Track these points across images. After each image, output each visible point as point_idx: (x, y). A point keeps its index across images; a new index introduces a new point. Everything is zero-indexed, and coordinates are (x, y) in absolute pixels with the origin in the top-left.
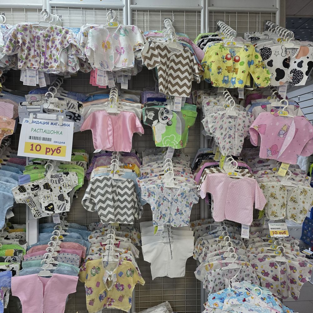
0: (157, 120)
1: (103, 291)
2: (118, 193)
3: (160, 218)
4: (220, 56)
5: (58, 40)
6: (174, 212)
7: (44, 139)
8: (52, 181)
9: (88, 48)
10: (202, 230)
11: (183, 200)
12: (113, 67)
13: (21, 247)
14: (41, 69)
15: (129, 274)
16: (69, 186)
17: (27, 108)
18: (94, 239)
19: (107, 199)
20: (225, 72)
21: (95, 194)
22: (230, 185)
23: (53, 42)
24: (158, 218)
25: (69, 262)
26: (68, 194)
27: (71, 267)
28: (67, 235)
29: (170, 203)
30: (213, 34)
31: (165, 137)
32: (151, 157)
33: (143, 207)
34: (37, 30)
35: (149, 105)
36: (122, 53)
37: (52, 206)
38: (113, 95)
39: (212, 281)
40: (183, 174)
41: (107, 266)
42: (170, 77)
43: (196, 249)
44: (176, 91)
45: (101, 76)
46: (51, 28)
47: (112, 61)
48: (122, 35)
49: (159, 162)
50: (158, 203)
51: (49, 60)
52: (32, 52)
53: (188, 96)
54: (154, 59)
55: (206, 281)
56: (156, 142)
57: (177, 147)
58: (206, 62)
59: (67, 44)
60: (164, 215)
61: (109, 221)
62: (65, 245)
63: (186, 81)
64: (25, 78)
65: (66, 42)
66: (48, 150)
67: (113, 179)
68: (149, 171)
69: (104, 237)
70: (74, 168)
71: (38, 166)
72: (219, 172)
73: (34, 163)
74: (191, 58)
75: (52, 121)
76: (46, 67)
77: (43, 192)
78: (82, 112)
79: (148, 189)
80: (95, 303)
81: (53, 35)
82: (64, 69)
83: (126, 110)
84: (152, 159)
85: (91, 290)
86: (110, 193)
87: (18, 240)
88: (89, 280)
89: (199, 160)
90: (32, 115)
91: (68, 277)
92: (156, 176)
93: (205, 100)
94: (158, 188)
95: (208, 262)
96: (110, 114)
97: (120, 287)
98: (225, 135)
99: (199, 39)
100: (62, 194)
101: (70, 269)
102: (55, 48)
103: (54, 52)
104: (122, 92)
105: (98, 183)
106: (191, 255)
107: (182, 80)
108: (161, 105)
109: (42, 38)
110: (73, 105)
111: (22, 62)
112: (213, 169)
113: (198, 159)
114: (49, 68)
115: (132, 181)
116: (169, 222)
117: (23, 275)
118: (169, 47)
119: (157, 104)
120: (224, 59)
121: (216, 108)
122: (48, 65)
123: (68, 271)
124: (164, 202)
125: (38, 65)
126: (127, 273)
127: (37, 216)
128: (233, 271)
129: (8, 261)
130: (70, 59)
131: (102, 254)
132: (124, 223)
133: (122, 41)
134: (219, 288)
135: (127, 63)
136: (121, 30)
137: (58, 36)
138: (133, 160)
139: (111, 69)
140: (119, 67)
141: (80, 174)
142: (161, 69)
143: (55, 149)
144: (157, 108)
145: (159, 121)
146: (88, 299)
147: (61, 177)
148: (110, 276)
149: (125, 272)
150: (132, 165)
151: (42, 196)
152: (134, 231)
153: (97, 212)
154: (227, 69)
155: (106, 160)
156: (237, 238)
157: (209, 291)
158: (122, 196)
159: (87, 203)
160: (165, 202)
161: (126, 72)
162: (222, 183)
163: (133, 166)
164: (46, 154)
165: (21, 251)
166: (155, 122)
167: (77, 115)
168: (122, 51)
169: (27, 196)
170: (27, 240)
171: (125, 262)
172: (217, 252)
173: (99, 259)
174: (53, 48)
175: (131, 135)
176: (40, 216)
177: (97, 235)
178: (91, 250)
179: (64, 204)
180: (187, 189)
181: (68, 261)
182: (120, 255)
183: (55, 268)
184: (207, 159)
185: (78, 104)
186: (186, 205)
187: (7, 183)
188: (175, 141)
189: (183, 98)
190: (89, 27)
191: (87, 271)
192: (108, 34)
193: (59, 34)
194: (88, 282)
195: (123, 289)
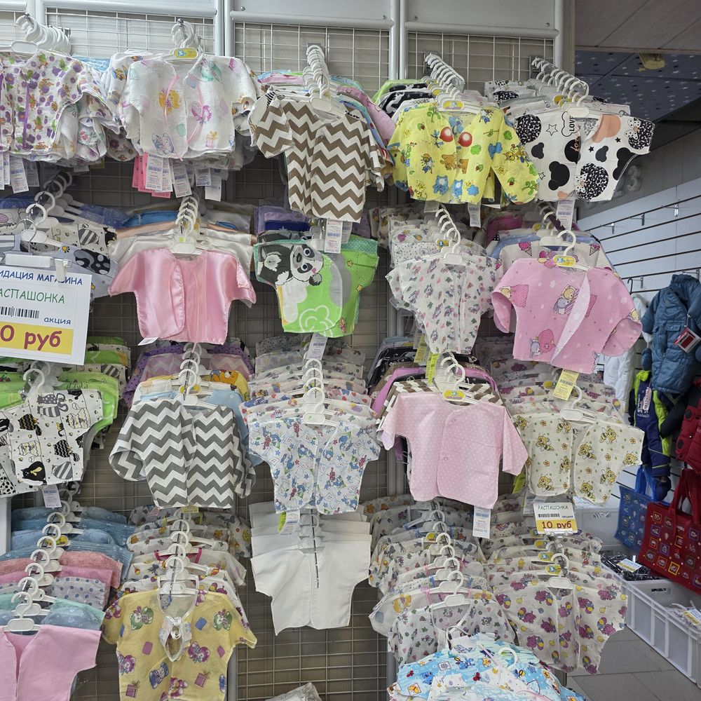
0: (287, 273)
1: (160, 663)
2: (195, 439)
3: (292, 495)
4: (428, 132)
5: (55, 85)
6: (323, 479)
7: (21, 313)
9: (125, 105)
10: (389, 520)
11: (344, 453)
12: (186, 151)
14: (16, 151)
15: (219, 623)
16: (80, 422)
18: (141, 544)
19: (171, 451)
20: (439, 168)
21: (141, 440)
22: (448, 419)
23: (45, 90)
24: (286, 495)
25: (80, 598)
26: (79, 440)
27: (85, 610)
28: (77, 535)
29: (315, 459)
30: (416, 82)
31: (305, 312)
32: (274, 356)
34: (7, 62)
35: (269, 238)
36: (206, 119)
37: (39, 469)
38: (186, 213)
39: (407, 634)
40: (345, 395)
41: (169, 604)
42: (317, 177)
43: (375, 563)
44: (330, 207)
45: (155, 169)
46: (41, 57)
47: (182, 136)
48: (206, 77)
49: (293, 366)
50: (286, 460)
51: (34, 131)
53: (356, 219)
54: (279, 134)
55: (395, 635)
56: (285, 321)
57: (332, 334)
58: (398, 144)
59: (78, 95)
60: (302, 488)
61: (173, 501)
62: (72, 557)
63: (351, 186)
65: (74, 91)
66: (29, 339)
67: (185, 406)
68: (269, 388)
69: (163, 540)
70: (94, 381)
71: (9, 375)
72: (425, 390)
73: (1, 369)
74: (364, 135)
75: (41, 272)
76: (28, 147)
77: (19, 436)
78: (113, 251)
79: (264, 429)
80: (139, 691)
81: (44, 74)
82: (69, 153)
83: (216, 247)
84: (278, 360)
85: (132, 661)
86: (177, 439)
88: (127, 639)
89: (383, 362)
91: (76, 633)
92: (284, 398)
93: (396, 228)
94: (288, 427)
95: (401, 592)
96: (178, 256)
97: (198, 653)
98: (438, 308)
99: (385, 92)
100: (65, 441)
101: (82, 614)
102: (48, 104)
103: (47, 111)
104: (208, 209)
105: (148, 416)
106: (364, 576)
107: (342, 183)
108: (296, 238)
109: (18, 79)
110: (92, 235)
112: (412, 382)
113: (380, 361)
114: (35, 150)
115: (228, 410)
116: (312, 502)
118: (314, 109)
119: (288, 236)
120: (436, 137)
121: (418, 248)
122: (33, 142)
123: (77, 618)
124: (300, 457)
125: (8, 142)
126: (215, 621)
127: (5, 491)
128: (455, 612)
130: (84, 130)
131: (159, 579)
132: (210, 506)
133: (207, 91)
134: (423, 651)
135: (216, 142)
136: (203, 67)
137: (56, 75)
138: (235, 362)
139: (181, 154)
140: (199, 150)
141: (109, 393)
142: (294, 156)
143: (47, 336)
144: (286, 244)
145: (291, 275)
146: (124, 682)
147: (63, 400)
148: (176, 628)
149: (210, 619)
150: (230, 373)
151: (15, 446)
152: (236, 525)
153: (145, 482)
154: (443, 160)
155: (171, 362)
156: (466, 538)
157: (401, 659)
158: (205, 444)
159: (123, 462)
160: (304, 457)
161: (216, 163)
162: (432, 414)
163: (234, 377)
164: (26, 347)
166: (283, 277)
167: (100, 259)
168: (206, 114)
171: (211, 596)
172: (422, 569)
173: (151, 589)
174: (45, 103)
175: (226, 306)
176: (11, 491)
177: (148, 533)
178: (132, 570)
179: (68, 463)
180: (354, 427)
181: (77, 596)
182: (200, 579)
183: (45, 612)
184: (400, 361)
185: (104, 233)
186: (351, 464)
188: (328, 320)
189: (345, 223)
190: (128, 58)
191: (122, 619)
192: (173, 75)
193: (59, 70)
194: (123, 642)
195: (206, 658)
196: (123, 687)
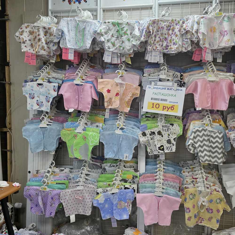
1: (197, 211)
2: (211, 141)
5: (177, 29)
7: (162, 100)
8: (163, 129)
9: (200, 33)
12: (217, 46)
13: (136, 174)
14: (162, 50)
15: (218, 202)
16: (174, 134)
17: (149, 78)
18: (187, 173)
19: (204, 145)
21: (196, 140)
23: (173, 30)
25: (171, 188)
26: (174, 139)
28: (165, 168)
32: (234, 115)
33: (227, 152)
34: (162, 23)
36: (225, 35)
37: (162, 147)
41: (201, 193)
46: (172, 20)
47: (217, 41)
48: (226, 21)
51: (169, 44)
52: (157, 39)
59: (184, 31)
61: (205, 161)
62: (166, 175)
64: (150, 57)
65: (182, 30)
66: (164, 108)
67: (208, 130)
69: (194, 173)
70: (175, 121)
71: (149, 119)
73: (146, 117)
75: (168, 87)
76: (167, 49)
77: (157, 137)
78: (186, 80)
80: (191, 220)
81: (173, 26)
82: (180, 49)
83: (222, 78)
85: (189, 210)
86: (206, 141)
87: (133, 169)
88: (188, 202)
90: (153, 83)
91: (174, 199)
96: (210, 81)
97: (210, 210)
100: (170, 139)
103: (174, 37)
105: (198, 133)
109: (165, 28)
110: (177, 75)
111: (150, 46)
114: (169, 50)
115: (221, 133)
117: (142, 193)
122: (168, 47)
123: (173, 194)
125: (160, 48)
126: (216, 201)
129: (129, 182)
130: (184, 42)
131: (196, 185)
132: (215, 164)
133: (226, 26)
135: (229, 42)
136: (225, 18)
137: (177, 25)
138: (218, 116)
139: (216, 47)
140: (222, 45)
141: (181, 125)
143: (170, 107)
146: (187, 216)
147: (169, 127)
148: (203, 202)
149: (214, 200)
150: (218, 120)
151: (156, 140)
152: (214, 171)
155: (197, 116)
158: (214, 143)
159: (190, 147)
161: (224, 50)
163: (220, 121)
164: (163, 110)
165: (136, 177)
167: (182, 83)
169: (146, 139)
170: (139, 170)
171: (215, 193)
173: (193, 188)
174: (173, 35)
176: (152, 153)
177: (188, 170)
178: (186, 181)
179: (171, 146)
182: (210, 187)
183: (164, 191)
185: (180, 75)
187: (133, 129)
190: (200, 17)
191: (186, 196)
192: (215, 21)
193: (178, 24)
194: (187, 203)
195: (212, 212)
196: (187, 217)
